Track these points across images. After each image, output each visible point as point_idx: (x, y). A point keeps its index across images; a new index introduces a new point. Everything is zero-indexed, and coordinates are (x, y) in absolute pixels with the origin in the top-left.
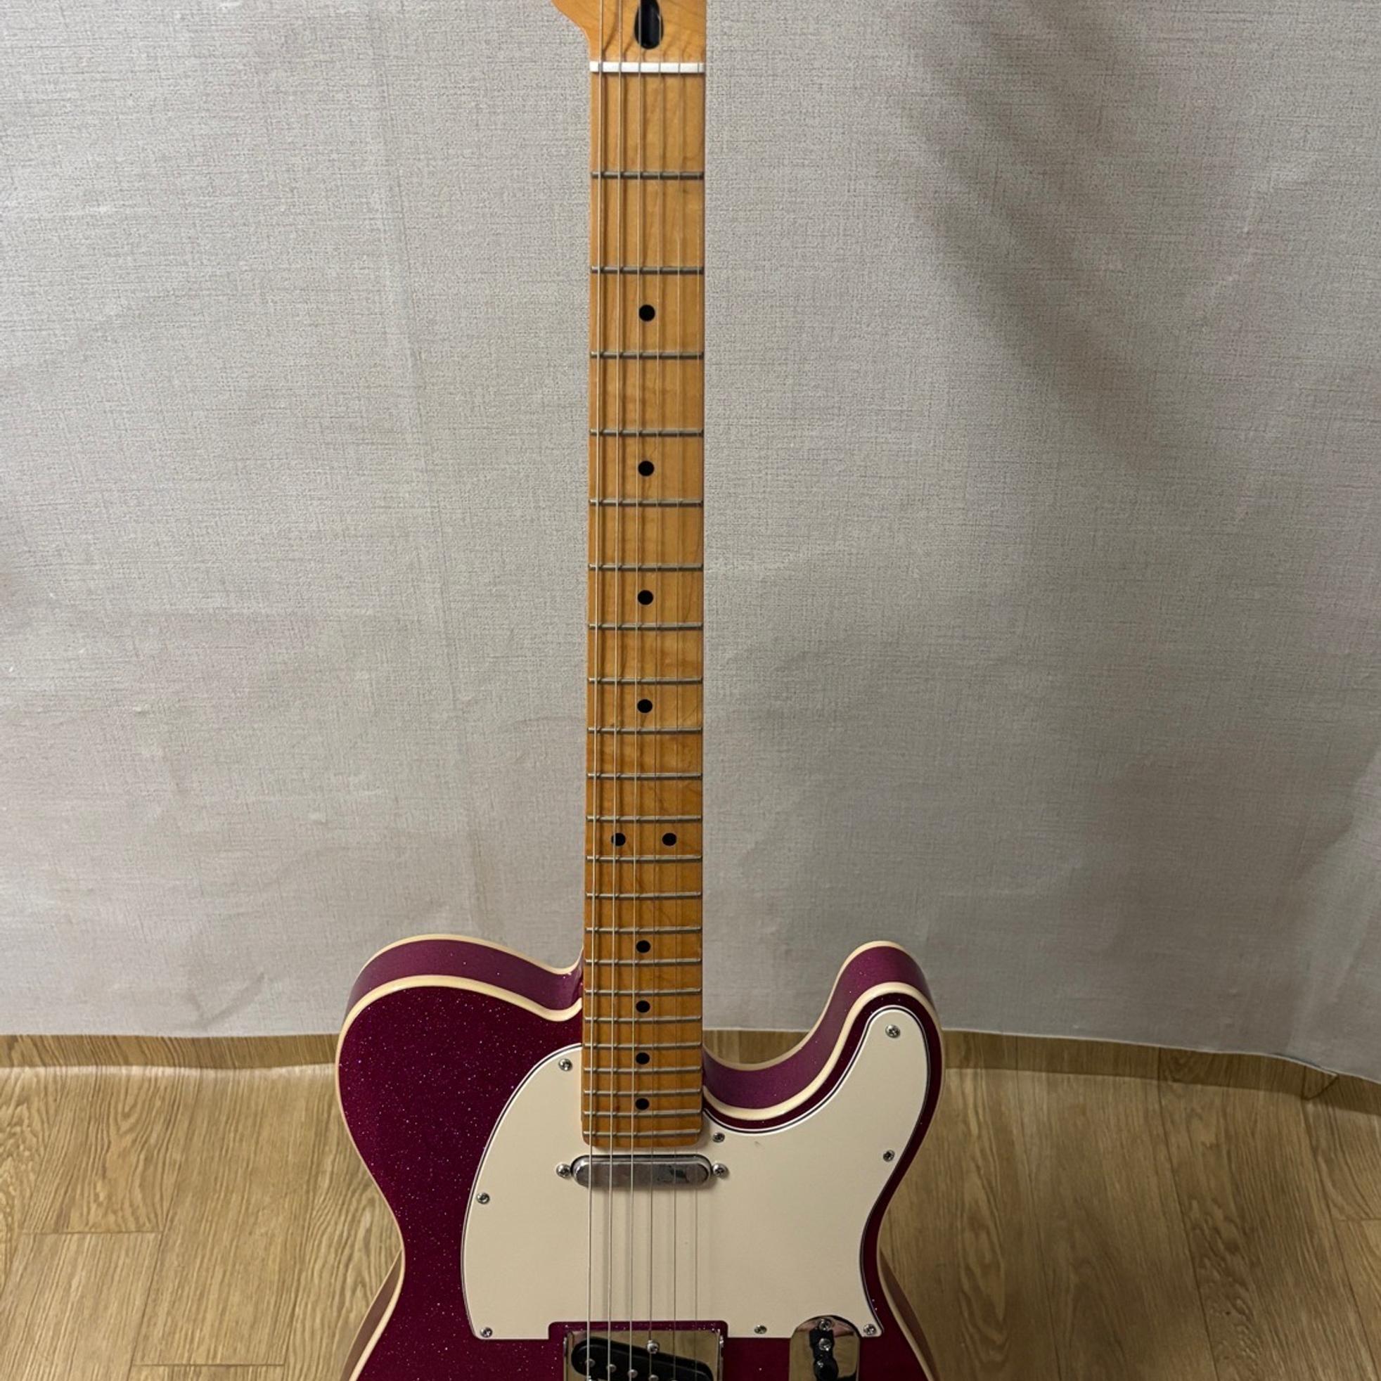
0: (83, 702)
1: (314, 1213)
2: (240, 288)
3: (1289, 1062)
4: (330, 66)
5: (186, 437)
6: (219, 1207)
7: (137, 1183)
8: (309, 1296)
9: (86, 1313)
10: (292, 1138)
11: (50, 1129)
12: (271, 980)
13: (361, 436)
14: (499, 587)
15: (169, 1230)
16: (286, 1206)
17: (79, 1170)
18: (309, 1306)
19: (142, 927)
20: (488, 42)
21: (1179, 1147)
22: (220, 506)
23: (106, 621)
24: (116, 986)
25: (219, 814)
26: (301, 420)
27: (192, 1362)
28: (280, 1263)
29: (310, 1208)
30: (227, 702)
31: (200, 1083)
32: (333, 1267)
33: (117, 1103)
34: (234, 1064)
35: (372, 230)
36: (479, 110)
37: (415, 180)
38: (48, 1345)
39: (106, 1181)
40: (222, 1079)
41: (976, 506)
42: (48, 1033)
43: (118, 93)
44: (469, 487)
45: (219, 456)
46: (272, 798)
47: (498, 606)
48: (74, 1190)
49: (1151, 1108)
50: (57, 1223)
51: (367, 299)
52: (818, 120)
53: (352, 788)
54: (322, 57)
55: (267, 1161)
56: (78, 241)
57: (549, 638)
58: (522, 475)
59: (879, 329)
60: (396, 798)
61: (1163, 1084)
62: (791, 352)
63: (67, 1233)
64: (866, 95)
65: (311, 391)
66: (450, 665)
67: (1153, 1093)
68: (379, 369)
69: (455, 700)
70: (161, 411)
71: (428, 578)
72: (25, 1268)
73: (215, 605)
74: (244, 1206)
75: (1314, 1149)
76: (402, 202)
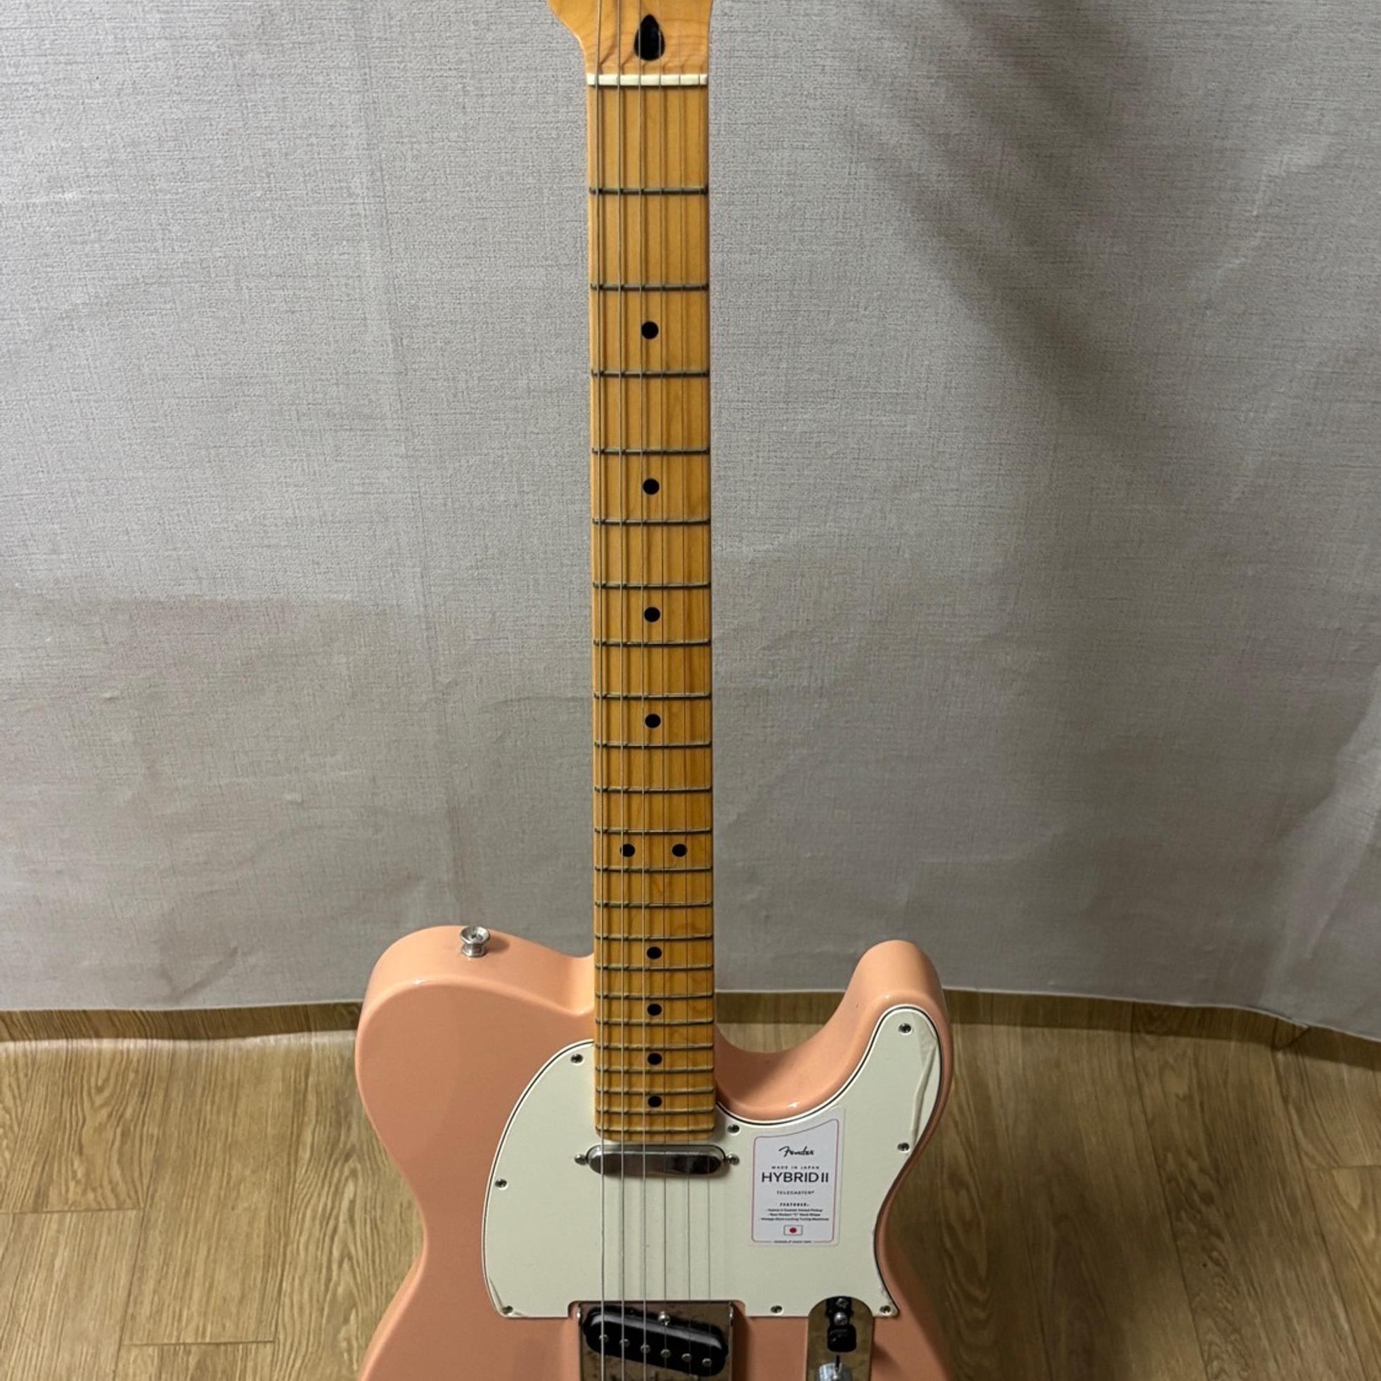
0: (50, 689)
1: (297, 1185)
2: (213, 275)
3: (1260, 1015)
4: (309, 47)
5: (157, 425)
6: (200, 1182)
7: (115, 1157)
8: (295, 1269)
9: (72, 1295)
10: (270, 1109)
11: (23, 1105)
12: (244, 954)
13: (339, 422)
14: (481, 571)
15: (151, 1206)
16: (268, 1177)
17: (55, 1145)
18: (297, 1281)
19: (113, 906)
20: (475, 23)
21: (1153, 1099)
22: (193, 494)
23: (74, 609)
24: (86, 963)
25: (191, 795)
26: (276, 408)
27: (181, 1341)
28: (265, 1236)
29: (292, 1180)
30: (199, 687)
31: (173, 1055)
32: (319, 1239)
33: (90, 1074)
34: (207, 1034)
35: (352, 216)
36: (466, 93)
37: (397, 163)
38: (35, 1326)
39: (84, 1157)
40: (196, 1049)
41: (969, 488)
42: (17, 1009)
43: (84, 76)
44: (451, 471)
45: (191, 444)
46: (246, 780)
47: (480, 589)
48: (51, 1169)
49: (1124, 1060)
50: (36, 1202)
51: (346, 285)
52: (820, 101)
53: (328, 769)
54: (300, 39)
55: (246, 1133)
56: (42, 229)
57: (533, 620)
58: (505, 460)
59: (876, 313)
60: (374, 779)
61: (1136, 1036)
62: (786, 336)
63: (48, 1212)
64: (870, 76)
65: (287, 379)
66: (430, 648)
67: (1127, 1045)
68: (358, 355)
69: (435, 682)
70: (130, 399)
71: (409, 563)
72: (6, 1249)
73: (188, 592)
74: (225, 1181)
75: (1285, 1098)
76: (384, 187)
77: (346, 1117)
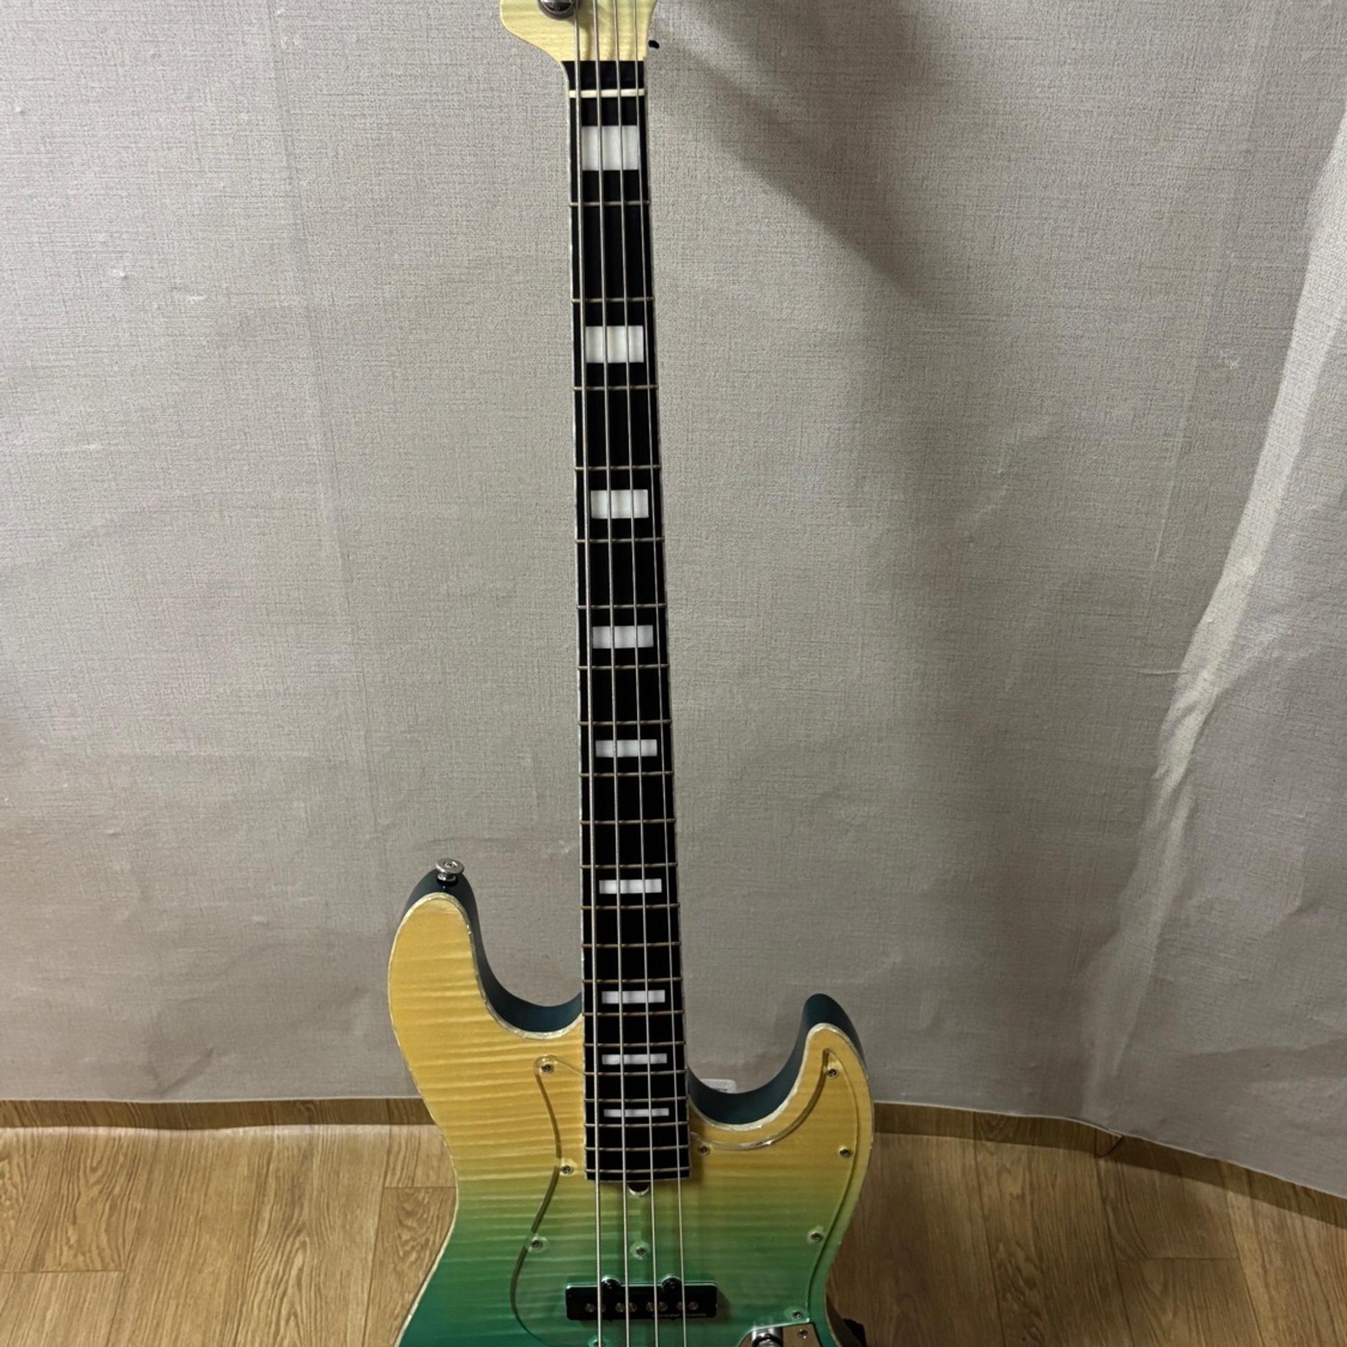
0: (65, 826)
1: (255, 1253)
2: (203, 506)
3: (1082, 1125)
4: (276, 343)
5: (156, 618)
6: (173, 1251)
7: (103, 1226)
8: (249, 1324)
9: (59, 1340)
10: (236, 1190)
11: (28, 1182)
12: (219, 1055)
13: (300, 618)
14: (413, 734)
15: (131, 1269)
16: (231, 1246)
17: (53, 1217)
19: (110, 1010)
20: (401, 328)
21: (990, 1197)
22: (183, 671)
23: (86, 761)
24: (87, 1060)
25: (177, 916)
26: (250, 606)
28: (225, 1295)
29: (251, 1249)
30: (185, 826)
31: (157, 1143)
32: (270, 1300)
33: (85, 1158)
34: (186, 1124)
35: (310, 465)
36: (395, 378)
37: (344, 427)
39: (77, 1226)
40: (176, 1138)
42: (28, 1099)
43: (106, 361)
44: (388, 656)
45: (183, 633)
46: (222, 904)
47: (412, 749)
48: (49, 1234)
49: (968, 1165)
50: (34, 1263)
51: (305, 515)
53: (289, 895)
54: (270, 337)
55: (215, 1209)
56: (71, 471)
57: (455, 775)
58: (431, 647)
59: (715, 542)
60: (327, 904)
61: (978, 1142)
63: (42, 1272)
65: (259, 584)
66: (372, 796)
67: (970, 1152)
68: (315, 567)
69: (376, 825)
70: (137, 598)
71: (354, 727)
72: (6, 1302)
73: (177, 749)
74: (195, 1249)
75: (1104, 1200)
76: (334, 444)
77: (300, 1198)
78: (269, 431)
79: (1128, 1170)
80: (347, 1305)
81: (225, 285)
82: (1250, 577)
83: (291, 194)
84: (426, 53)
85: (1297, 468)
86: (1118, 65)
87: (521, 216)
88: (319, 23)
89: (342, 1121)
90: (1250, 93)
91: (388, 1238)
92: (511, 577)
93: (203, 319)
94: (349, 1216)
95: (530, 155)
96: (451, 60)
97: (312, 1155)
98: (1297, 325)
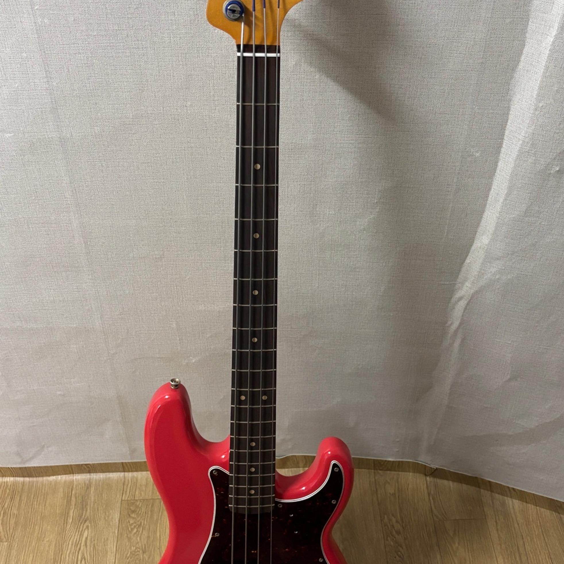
1: (66, 532)
2: (19, 224)
3: (419, 463)
4: (47, 153)
6: (31, 531)
7: (1, 522)
10: (58, 503)
12: (47, 447)
13: (67, 269)
14: (122, 316)
15: (13, 541)
16: (56, 529)
20: (104, 145)
21: (381, 495)
26: (45, 264)
28: (54, 551)
29: (65, 530)
30: (24, 356)
31: (23, 483)
32: (74, 552)
34: (36, 475)
35: (66, 204)
37: (81, 188)
40: (32, 481)
44: (108, 284)
45: (15, 277)
46: (43, 387)
47: (122, 322)
49: (371, 480)
51: (66, 226)
53: (72, 383)
54: (44, 150)
55: (49, 513)
57: (142, 332)
58: (128, 279)
60: (89, 386)
61: (376, 471)
65: (48, 255)
66: (106, 342)
67: (372, 474)
68: (72, 247)
69: (109, 353)
71: (96, 314)
73: (17, 325)
74: (40, 531)
75: (429, 494)
76: (77, 195)
77: (86, 506)
78: (47, 190)
79: (439, 481)
80: (107, 553)
81: (22, 129)
82: (486, 245)
83: (49, 89)
84: (106, 25)
85: (506, 199)
86: (423, 25)
87: (155, 96)
88: (55, 12)
89: (103, 472)
90: (483, 37)
91: (124, 523)
92: (161, 249)
93: (12, 144)
94: (107, 513)
95: (158, 69)
96: (119, 27)
97: (91, 486)
98: (505, 138)
